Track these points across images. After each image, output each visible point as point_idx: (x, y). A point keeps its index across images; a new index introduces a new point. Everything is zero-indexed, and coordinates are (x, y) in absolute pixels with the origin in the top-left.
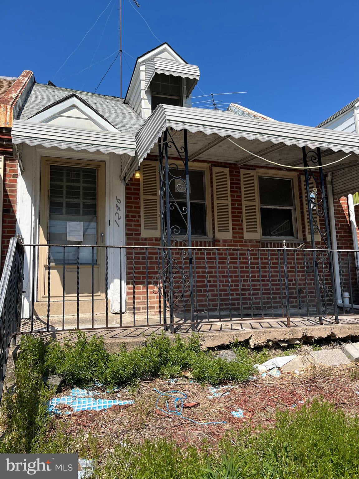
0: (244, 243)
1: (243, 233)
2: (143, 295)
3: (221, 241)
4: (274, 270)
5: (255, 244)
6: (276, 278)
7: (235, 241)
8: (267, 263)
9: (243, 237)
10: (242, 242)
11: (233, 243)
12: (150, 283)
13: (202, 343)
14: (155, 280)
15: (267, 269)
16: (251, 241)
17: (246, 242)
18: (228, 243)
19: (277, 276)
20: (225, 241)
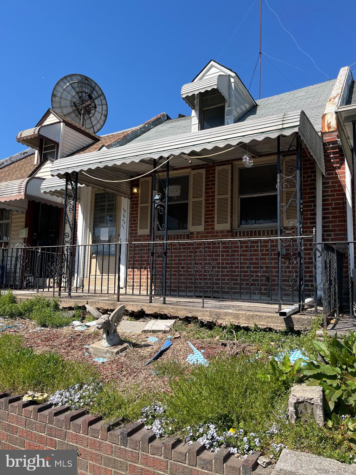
0: (215, 234)
1: (214, 225)
2: (137, 277)
3: (195, 233)
4: (243, 257)
5: (226, 233)
6: (245, 265)
7: (207, 233)
8: (237, 251)
9: (214, 229)
10: (213, 232)
11: (205, 235)
12: (142, 268)
13: (60, 304)
14: (145, 266)
15: (236, 257)
16: (222, 232)
17: (217, 232)
18: (201, 235)
19: (246, 263)
20: (198, 233)
